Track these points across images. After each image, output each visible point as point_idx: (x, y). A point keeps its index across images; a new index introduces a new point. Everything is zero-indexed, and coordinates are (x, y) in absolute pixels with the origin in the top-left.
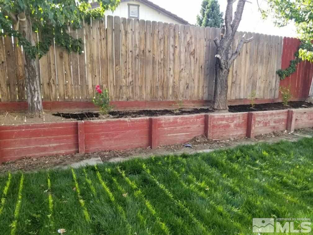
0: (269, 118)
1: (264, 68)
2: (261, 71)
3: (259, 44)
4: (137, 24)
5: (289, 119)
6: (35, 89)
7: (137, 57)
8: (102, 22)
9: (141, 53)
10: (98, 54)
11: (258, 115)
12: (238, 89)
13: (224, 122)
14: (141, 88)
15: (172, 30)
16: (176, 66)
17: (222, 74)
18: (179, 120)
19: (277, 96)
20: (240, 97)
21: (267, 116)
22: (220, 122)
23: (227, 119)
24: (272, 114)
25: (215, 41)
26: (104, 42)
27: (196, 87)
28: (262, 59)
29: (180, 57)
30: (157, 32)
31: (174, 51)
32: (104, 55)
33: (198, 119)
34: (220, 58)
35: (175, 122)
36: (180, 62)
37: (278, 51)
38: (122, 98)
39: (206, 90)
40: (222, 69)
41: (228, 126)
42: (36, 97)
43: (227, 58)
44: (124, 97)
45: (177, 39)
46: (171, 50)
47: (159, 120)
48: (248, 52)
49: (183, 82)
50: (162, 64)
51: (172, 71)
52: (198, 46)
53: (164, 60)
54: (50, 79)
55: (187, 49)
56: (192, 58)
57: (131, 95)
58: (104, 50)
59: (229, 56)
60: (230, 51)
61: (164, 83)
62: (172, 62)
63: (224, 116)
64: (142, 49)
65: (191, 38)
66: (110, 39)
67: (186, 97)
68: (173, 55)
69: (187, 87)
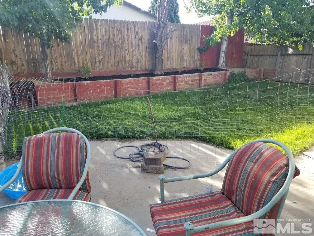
0: (188, 79)
1: (188, 46)
2: (186, 49)
3: (184, 31)
4: (104, 22)
5: (200, 79)
6: (47, 65)
7: (104, 43)
8: (81, 22)
9: (107, 40)
10: (80, 42)
11: (180, 77)
12: (171, 61)
13: (160, 82)
14: (108, 62)
15: (126, 25)
16: (130, 48)
17: (159, 52)
18: (132, 81)
19: (198, 66)
20: (173, 67)
21: (186, 77)
22: (157, 82)
23: (162, 80)
24: (189, 76)
25: (153, 31)
26: (83, 35)
27: (144, 61)
28: (187, 41)
29: (132, 42)
30: (116, 27)
31: (128, 38)
32: (84, 43)
33: (144, 80)
34: (156, 42)
35: (130, 82)
36: (132, 45)
37: (197, 35)
38: (97, 69)
39: (150, 63)
40: (158, 49)
41: (163, 84)
42: (49, 69)
43: (161, 41)
44: (98, 68)
45: (129, 30)
46: (126, 37)
47: (121, 81)
48: (177, 36)
49: (135, 58)
50: (121, 47)
51: (127, 51)
52: (143, 34)
53: (122, 44)
54: (52, 59)
55: (136, 36)
56: (140, 42)
57: (102, 67)
58: (84, 40)
59: (163, 40)
60: (163, 38)
61: (123, 59)
62: (127, 45)
63: (160, 78)
64: (107, 38)
65: (138, 29)
66: (87, 33)
67: (137, 68)
68: (128, 40)
69: (138, 61)
